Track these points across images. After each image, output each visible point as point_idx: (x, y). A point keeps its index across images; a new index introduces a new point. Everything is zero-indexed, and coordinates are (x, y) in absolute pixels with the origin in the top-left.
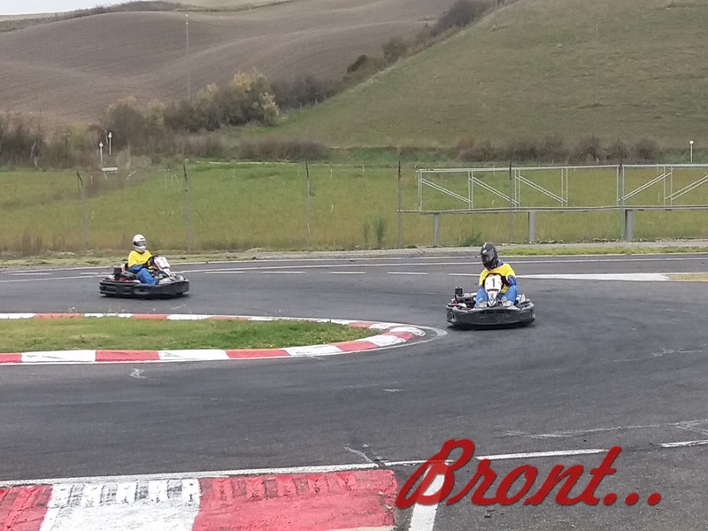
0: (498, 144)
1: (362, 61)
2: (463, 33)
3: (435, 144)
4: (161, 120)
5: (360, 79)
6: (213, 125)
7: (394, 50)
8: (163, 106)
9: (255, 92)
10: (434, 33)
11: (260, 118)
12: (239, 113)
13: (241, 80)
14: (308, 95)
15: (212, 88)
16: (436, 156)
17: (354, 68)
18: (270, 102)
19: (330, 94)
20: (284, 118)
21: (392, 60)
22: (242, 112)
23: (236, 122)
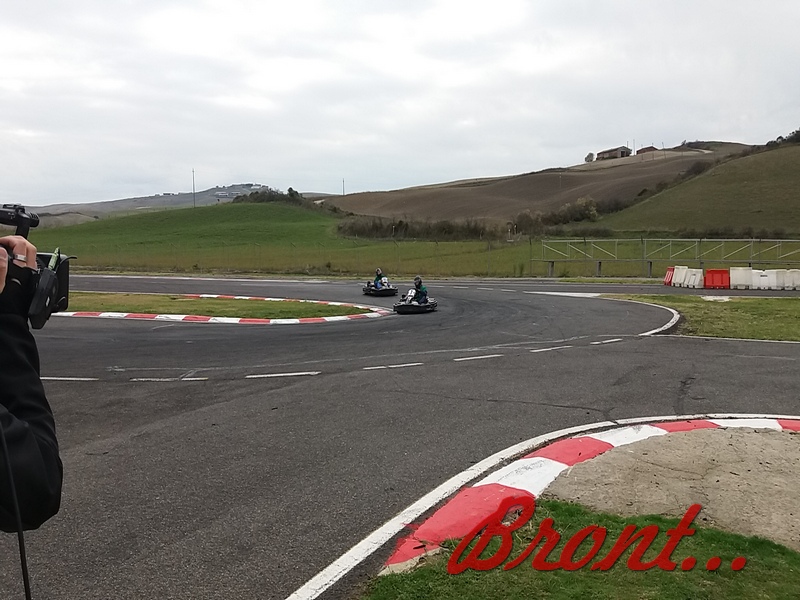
0: (699, 230)
1: (645, 191)
2: (697, 177)
3: (667, 229)
4: (540, 220)
5: (642, 200)
6: (566, 222)
7: (661, 186)
8: (541, 214)
9: (587, 207)
10: (683, 177)
11: (589, 218)
12: (578, 216)
13: (581, 201)
14: (616, 207)
15: (568, 205)
16: (667, 235)
17: (639, 195)
18: (594, 211)
19: (626, 207)
20: (601, 218)
21: (660, 191)
22: (580, 215)
23: (577, 220)
